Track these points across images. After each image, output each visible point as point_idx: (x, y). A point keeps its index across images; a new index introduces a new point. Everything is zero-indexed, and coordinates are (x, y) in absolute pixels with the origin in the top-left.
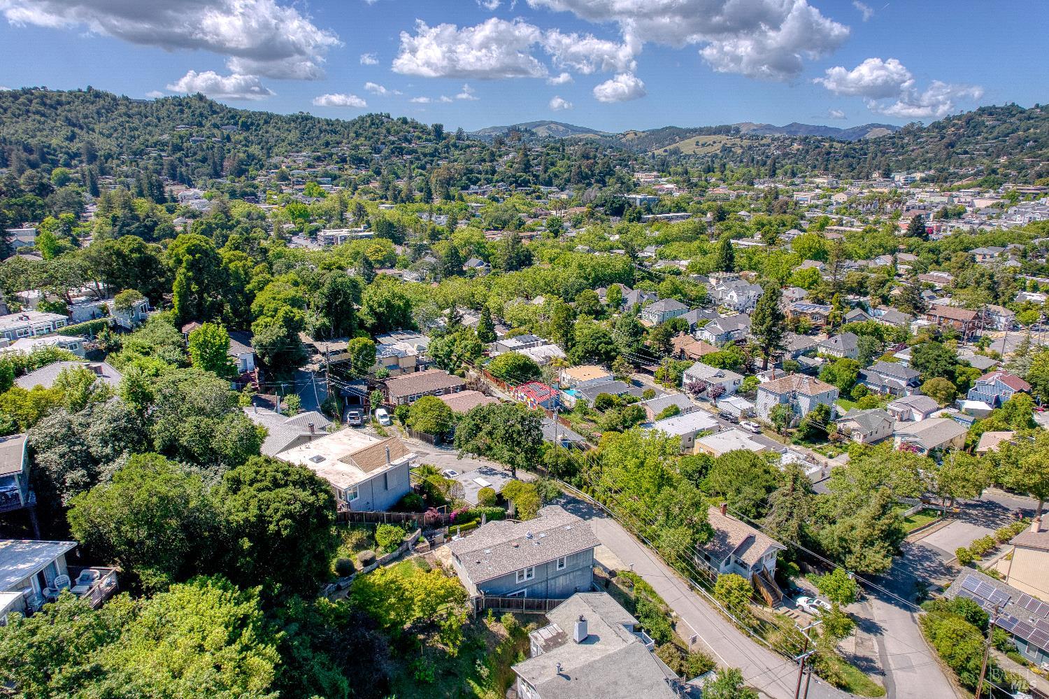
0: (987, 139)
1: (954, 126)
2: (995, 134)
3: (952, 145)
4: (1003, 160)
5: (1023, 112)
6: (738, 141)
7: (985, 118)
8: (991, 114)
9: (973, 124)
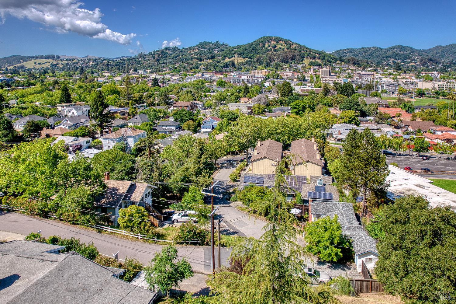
0: (170, 59)
1: (157, 54)
2: (172, 57)
3: (158, 60)
4: (177, 65)
5: (179, 50)
6: (60, 62)
7: (167, 51)
8: (169, 50)
9: (164, 53)
